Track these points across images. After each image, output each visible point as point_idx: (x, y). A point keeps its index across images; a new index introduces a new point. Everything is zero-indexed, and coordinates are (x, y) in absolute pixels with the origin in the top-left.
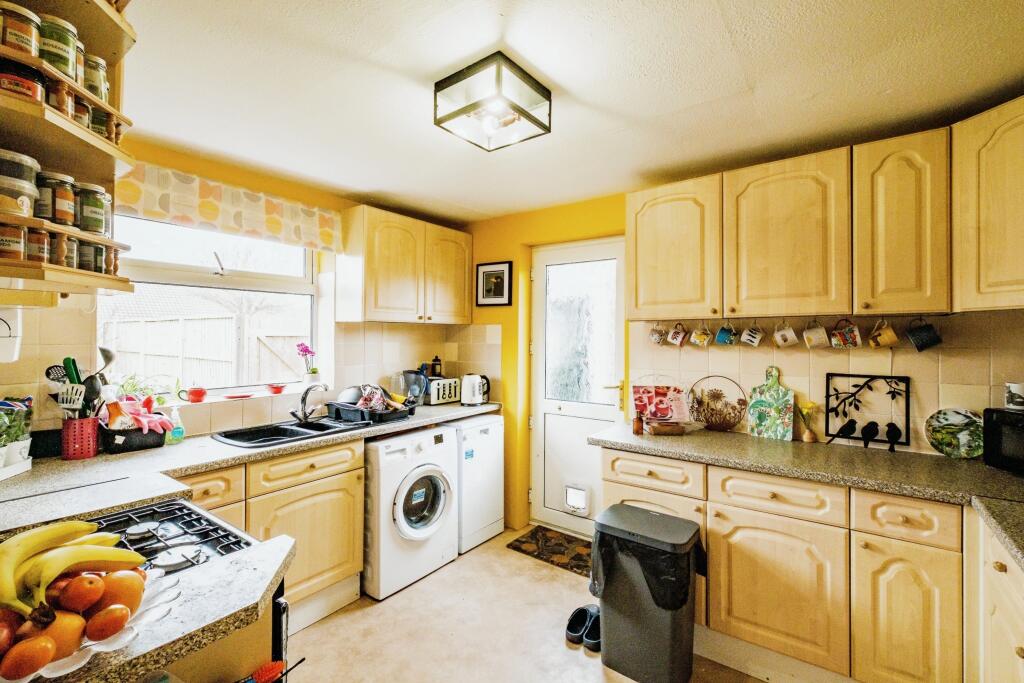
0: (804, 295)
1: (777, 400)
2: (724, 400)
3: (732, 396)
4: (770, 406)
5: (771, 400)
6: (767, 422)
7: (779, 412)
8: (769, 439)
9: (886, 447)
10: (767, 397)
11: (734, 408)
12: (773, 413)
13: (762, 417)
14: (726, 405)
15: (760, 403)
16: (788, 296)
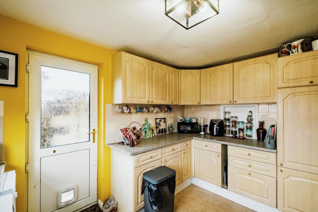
0: (164, 99)
1: (148, 127)
2: (137, 129)
3: (138, 128)
4: (147, 129)
5: (147, 127)
6: (147, 134)
7: (149, 130)
8: (148, 138)
9: (164, 133)
10: (146, 127)
11: (139, 131)
12: (148, 131)
13: (146, 132)
14: (137, 131)
15: (145, 128)
16: (161, 99)
